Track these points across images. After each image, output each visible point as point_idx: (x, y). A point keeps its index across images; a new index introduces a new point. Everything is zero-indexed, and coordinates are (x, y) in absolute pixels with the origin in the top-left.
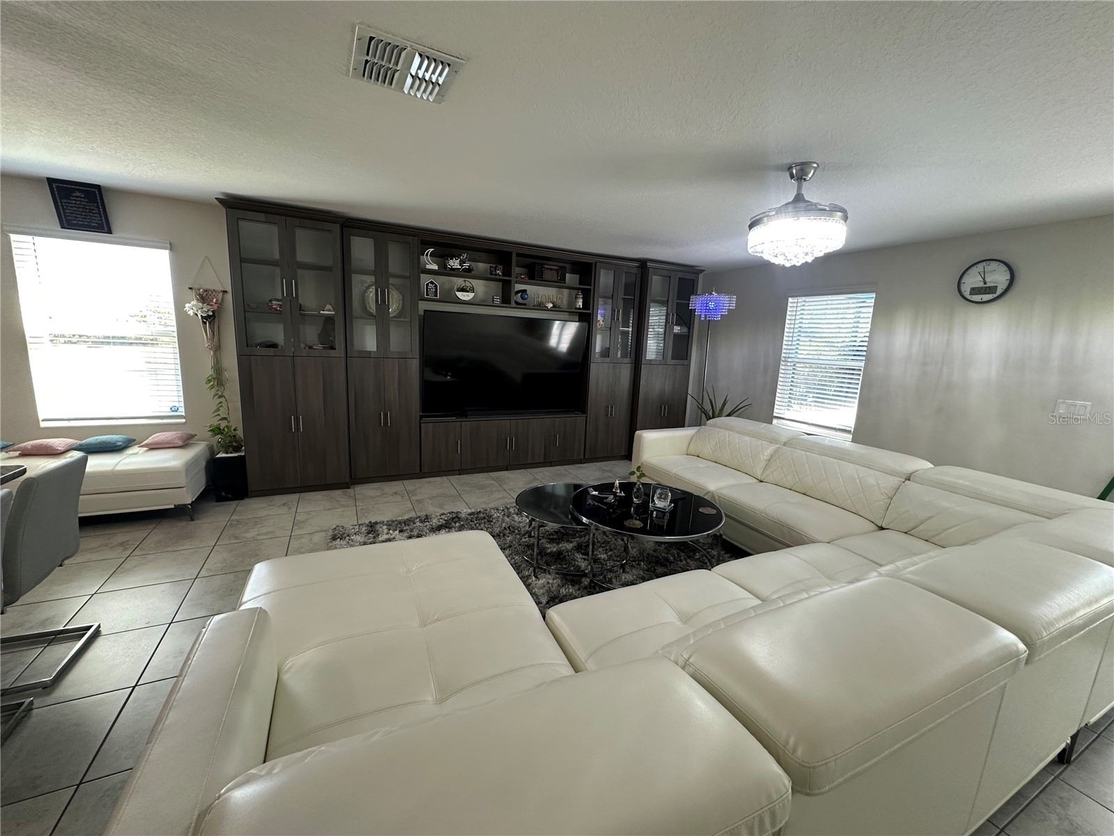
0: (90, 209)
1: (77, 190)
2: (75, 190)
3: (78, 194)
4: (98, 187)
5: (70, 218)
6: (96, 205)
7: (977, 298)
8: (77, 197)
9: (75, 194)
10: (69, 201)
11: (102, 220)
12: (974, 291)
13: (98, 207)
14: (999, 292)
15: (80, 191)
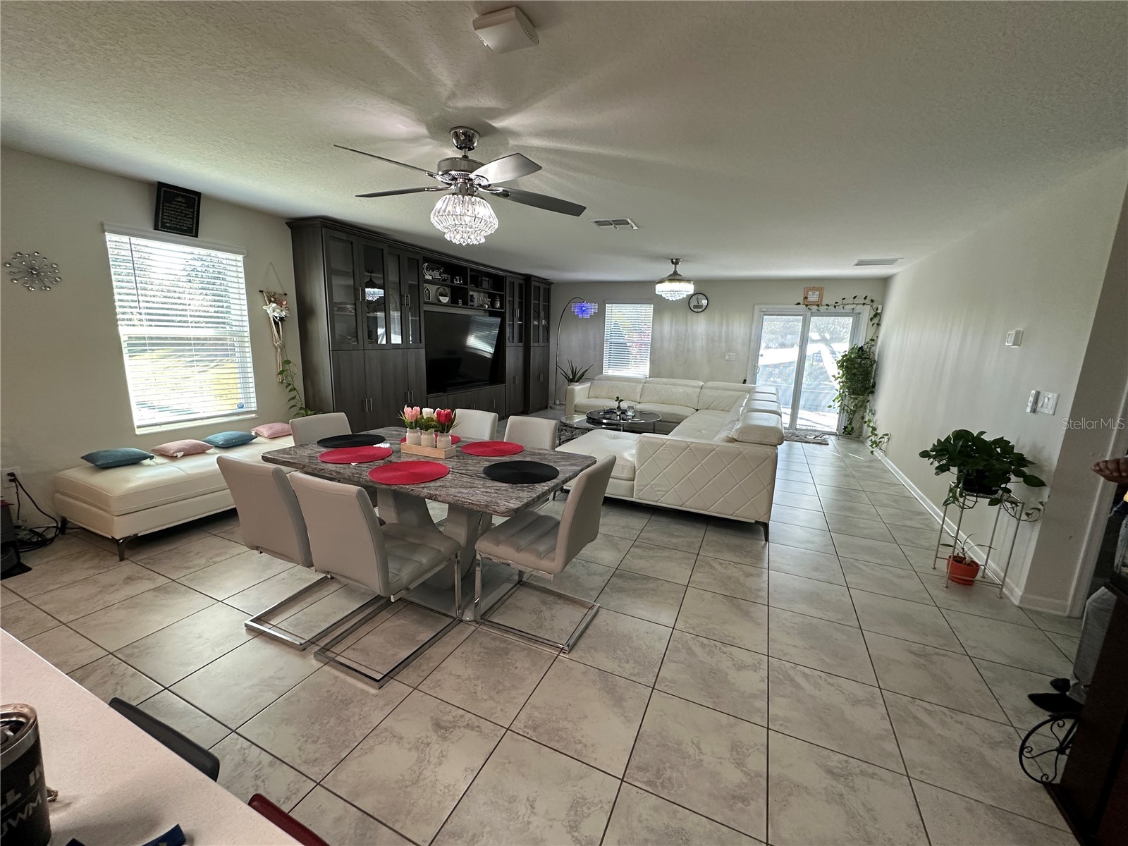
0: (186, 214)
1: (181, 195)
2: (178, 195)
3: (180, 199)
4: (198, 194)
5: (165, 221)
6: (192, 210)
7: (696, 310)
8: (178, 202)
9: (177, 199)
10: (170, 205)
11: (192, 225)
12: (695, 307)
13: (193, 212)
14: (704, 308)
15: (183, 196)
